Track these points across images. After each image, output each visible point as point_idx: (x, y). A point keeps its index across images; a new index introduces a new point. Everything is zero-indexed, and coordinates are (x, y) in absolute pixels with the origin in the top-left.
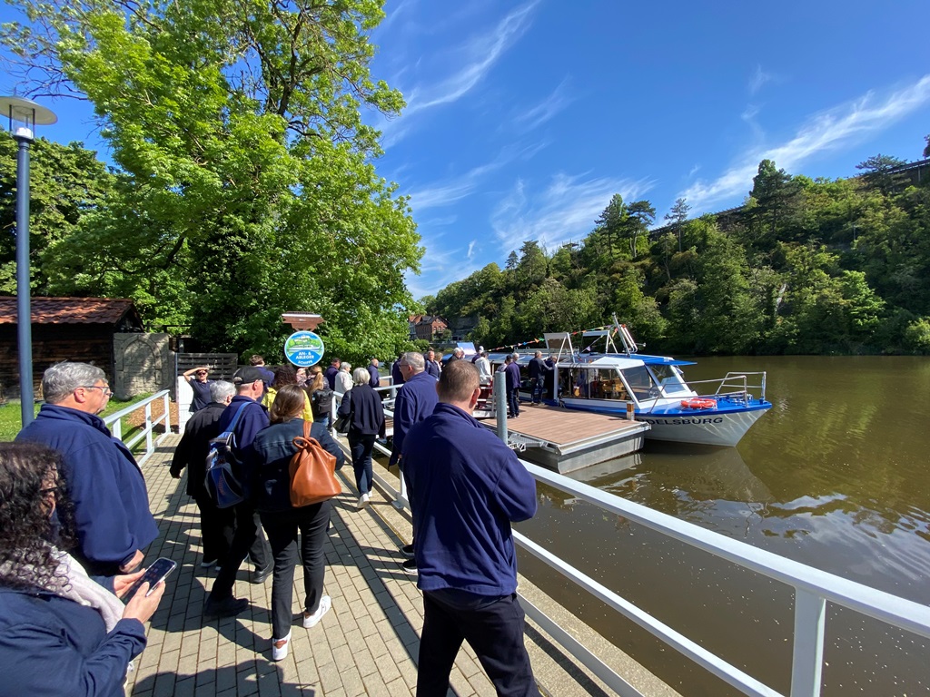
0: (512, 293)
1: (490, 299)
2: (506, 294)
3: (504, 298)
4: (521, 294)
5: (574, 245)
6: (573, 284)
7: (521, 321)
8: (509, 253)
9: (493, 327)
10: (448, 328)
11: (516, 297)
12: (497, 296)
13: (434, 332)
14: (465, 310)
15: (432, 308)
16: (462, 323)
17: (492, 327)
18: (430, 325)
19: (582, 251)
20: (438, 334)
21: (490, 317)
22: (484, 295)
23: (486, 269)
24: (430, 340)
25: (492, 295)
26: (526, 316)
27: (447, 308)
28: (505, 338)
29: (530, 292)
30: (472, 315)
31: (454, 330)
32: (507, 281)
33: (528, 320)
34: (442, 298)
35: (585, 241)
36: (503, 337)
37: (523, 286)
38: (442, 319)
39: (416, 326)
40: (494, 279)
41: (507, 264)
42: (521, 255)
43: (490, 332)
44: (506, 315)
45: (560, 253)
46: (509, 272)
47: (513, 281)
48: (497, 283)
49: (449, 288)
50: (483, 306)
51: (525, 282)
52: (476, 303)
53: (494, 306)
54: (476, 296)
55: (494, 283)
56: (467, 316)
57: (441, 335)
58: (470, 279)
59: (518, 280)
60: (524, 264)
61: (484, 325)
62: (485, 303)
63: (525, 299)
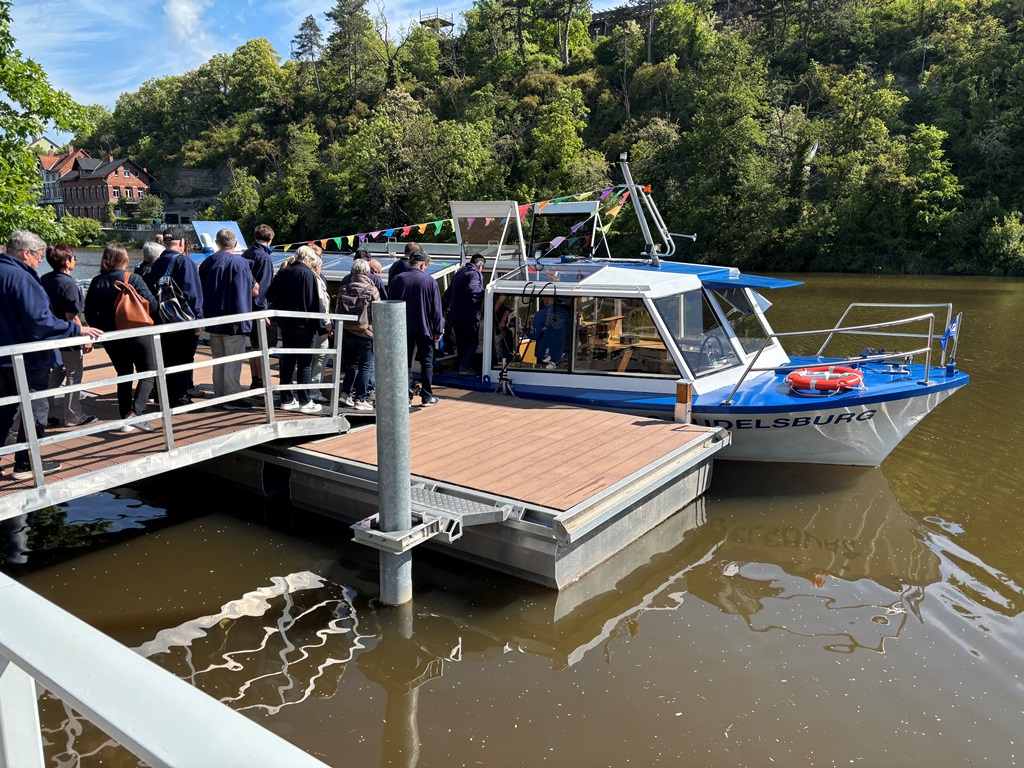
0: (310, 117)
1: (259, 129)
2: (297, 118)
3: (293, 128)
4: (332, 123)
5: (445, 24)
6: (447, 109)
7: (333, 184)
8: (301, 20)
9: (269, 194)
10: (153, 191)
11: (321, 128)
12: (276, 121)
13: (114, 200)
14: (195, 150)
15: (106, 138)
16: (190, 181)
17: (264, 195)
18: (101, 181)
19: (464, 38)
20: (122, 206)
21: (259, 170)
22: (242, 118)
23: (242, 51)
24: (105, 220)
25: (261, 118)
26: (345, 174)
27: (145, 141)
28: (300, 222)
29: (354, 118)
30: (214, 164)
31: (169, 199)
32: (297, 88)
33: (351, 183)
34: (130, 115)
35: (469, 17)
36: (292, 219)
37: (335, 103)
38: (135, 168)
39: (63, 182)
40: (264, 80)
41: (296, 47)
42: (329, 28)
43: (262, 207)
44: (299, 167)
45: (416, 37)
46: (302, 68)
47: (309, 89)
48: (271, 91)
49: (147, 92)
50: (241, 143)
51: (339, 95)
52: (225, 134)
53: (268, 146)
54: (223, 117)
55: (264, 89)
56: (201, 165)
57: (133, 207)
58: (202, 73)
59: (325, 89)
60: (336, 51)
61: (247, 189)
62: (245, 137)
63: (341, 134)
